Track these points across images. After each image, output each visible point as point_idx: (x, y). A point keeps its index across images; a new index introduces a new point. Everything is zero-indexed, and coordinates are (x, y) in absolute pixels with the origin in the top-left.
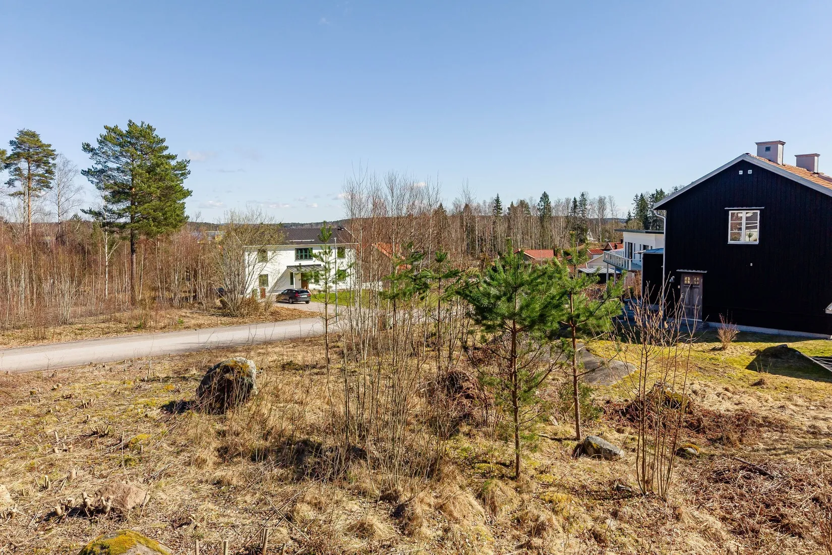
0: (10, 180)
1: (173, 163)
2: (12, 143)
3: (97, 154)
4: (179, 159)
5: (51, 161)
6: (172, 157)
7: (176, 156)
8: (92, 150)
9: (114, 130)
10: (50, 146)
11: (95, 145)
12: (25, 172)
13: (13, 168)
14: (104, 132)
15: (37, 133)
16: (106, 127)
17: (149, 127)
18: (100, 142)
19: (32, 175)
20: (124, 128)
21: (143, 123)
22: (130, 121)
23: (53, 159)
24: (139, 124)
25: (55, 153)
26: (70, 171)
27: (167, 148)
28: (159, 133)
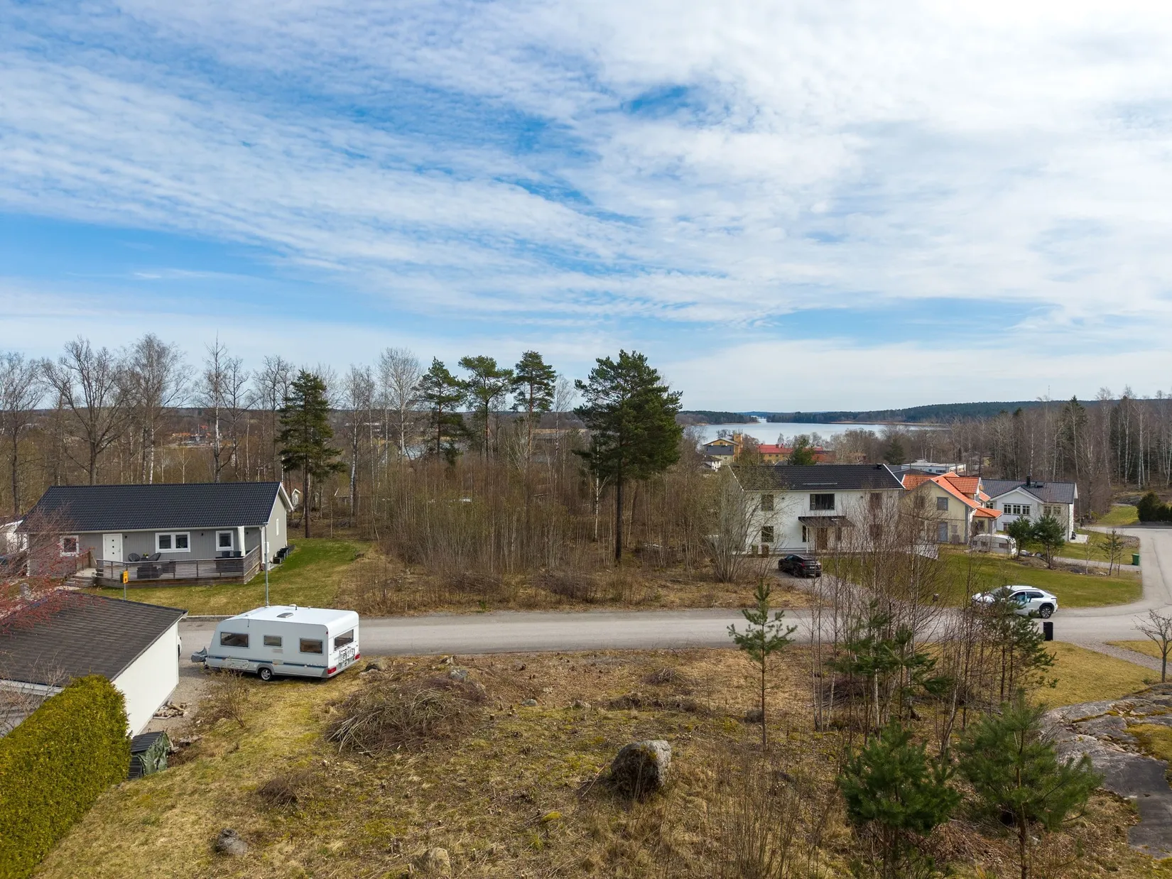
0: (515, 404)
1: (665, 396)
2: (517, 365)
3: (587, 391)
4: (671, 391)
5: (552, 384)
6: (665, 389)
7: (668, 388)
8: (583, 387)
9: (605, 363)
10: (550, 367)
11: (586, 382)
12: (528, 396)
13: (518, 391)
14: (596, 366)
15: (539, 354)
16: (598, 360)
17: (641, 357)
18: (592, 378)
19: (534, 399)
20: (616, 360)
21: (634, 352)
22: (622, 351)
23: (553, 381)
24: (630, 355)
25: (555, 374)
26: (568, 393)
27: (658, 378)
28: (650, 364)
